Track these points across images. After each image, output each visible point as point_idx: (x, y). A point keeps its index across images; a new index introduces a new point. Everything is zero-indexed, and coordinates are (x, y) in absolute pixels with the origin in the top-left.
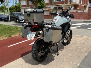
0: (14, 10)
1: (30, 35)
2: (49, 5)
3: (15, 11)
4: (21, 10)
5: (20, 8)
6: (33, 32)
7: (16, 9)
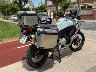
0: (40, 10)
1: (23, 39)
2: (77, 3)
3: (40, 12)
4: (47, 10)
5: (45, 8)
6: (25, 36)
7: (42, 10)
